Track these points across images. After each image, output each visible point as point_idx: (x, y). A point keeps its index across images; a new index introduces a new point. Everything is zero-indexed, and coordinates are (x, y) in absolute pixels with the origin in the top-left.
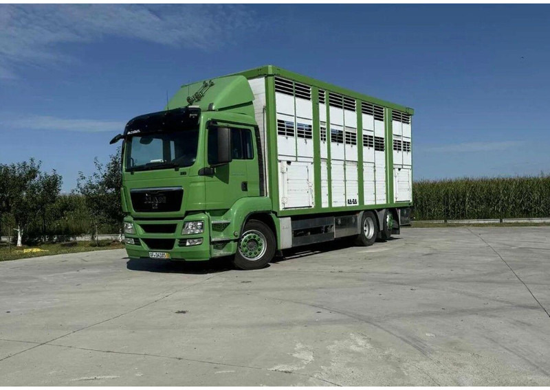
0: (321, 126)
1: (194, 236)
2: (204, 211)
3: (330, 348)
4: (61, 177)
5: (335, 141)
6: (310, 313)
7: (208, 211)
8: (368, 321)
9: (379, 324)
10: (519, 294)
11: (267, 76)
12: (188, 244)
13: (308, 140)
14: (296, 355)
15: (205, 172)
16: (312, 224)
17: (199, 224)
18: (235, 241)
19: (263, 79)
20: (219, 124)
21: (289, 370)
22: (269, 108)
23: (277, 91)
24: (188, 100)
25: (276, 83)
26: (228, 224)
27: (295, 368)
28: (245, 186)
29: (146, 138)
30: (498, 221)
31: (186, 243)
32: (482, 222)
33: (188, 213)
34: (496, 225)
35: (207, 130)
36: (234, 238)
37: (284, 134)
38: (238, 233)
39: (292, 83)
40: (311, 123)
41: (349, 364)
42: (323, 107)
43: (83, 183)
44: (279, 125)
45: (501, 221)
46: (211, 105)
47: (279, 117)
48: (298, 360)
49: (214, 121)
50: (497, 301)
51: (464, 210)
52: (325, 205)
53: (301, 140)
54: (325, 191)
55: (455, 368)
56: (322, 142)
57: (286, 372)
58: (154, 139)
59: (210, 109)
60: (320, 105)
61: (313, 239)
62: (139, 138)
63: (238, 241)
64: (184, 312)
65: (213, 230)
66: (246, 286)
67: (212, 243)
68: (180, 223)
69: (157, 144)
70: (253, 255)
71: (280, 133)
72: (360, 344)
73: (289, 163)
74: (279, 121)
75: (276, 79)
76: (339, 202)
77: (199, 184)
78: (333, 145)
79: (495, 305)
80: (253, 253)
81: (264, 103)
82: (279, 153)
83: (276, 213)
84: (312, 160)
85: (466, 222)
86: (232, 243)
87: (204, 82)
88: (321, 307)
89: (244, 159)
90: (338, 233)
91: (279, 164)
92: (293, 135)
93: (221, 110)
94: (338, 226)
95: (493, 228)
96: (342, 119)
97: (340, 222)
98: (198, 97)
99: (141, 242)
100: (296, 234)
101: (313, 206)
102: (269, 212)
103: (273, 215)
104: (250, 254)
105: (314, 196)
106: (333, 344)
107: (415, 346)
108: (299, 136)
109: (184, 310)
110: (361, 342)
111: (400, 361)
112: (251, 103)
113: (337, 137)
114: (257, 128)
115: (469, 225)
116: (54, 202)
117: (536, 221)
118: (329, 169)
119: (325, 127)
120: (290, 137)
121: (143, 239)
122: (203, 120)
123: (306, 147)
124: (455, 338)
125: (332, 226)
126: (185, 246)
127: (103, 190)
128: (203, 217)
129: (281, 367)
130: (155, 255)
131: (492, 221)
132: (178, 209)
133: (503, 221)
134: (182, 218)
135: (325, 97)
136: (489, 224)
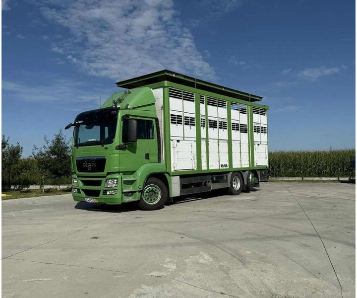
0: (201, 118)
1: (111, 188)
2: (119, 173)
3: (187, 261)
4: (22, 148)
5: (212, 127)
6: (177, 238)
7: (121, 172)
8: (212, 243)
9: (218, 245)
10: (305, 227)
11: (164, 87)
12: (108, 193)
13: (192, 127)
14: (164, 266)
15: (119, 148)
16: (194, 180)
17: (115, 181)
18: (139, 191)
19: (161, 89)
20: (130, 117)
21: (160, 275)
22: (166, 107)
23: (170, 96)
24: (114, 102)
25: (170, 91)
26: (135, 180)
27: (164, 274)
28: (147, 156)
29: (90, 125)
30: (301, 179)
31: (107, 192)
32: (290, 179)
33: (108, 173)
34: (299, 181)
35: (122, 121)
36: (139, 190)
37: (175, 123)
38: (141, 187)
39: (181, 91)
40: (194, 116)
41: (198, 271)
42: (202, 106)
43: (36, 152)
44: (171, 117)
45: (303, 179)
46: (127, 105)
47: (171, 113)
48: (166, 269)
49: (127, 116)
50: (292, 231)
51: (279, 171)
52: (204, 167)
53: (187, 127)
54: (204, 159)
55: (262, 273)
56: (202, 128)
57: (158, 276)
58: (95, 126)
59: (127, 108)
60: (201, 105)
61: (196, 190)
62: (85, 126)
63: (142, 192)
64: (97, 238)
65: (124, 184)
66: (138, 220)
67: (123, 193)
68: (103, 180)
69: (97, 129)
70: (153, 201)
71: (172, 123)
72: (206, 258)
73: (178, 141)
74: (171, 115)
75: (170, 89)
76: (214, 166)
77: (116, 155)
78: (210, 130)
79: (290, 233)
80: (153, 199)
81: (162, 104)
82: (171, 135)
83: (168, 173)
84: (195, 139)
85: (280, 179)
86: (137, 193)
87: (125, 91)
88: (184, 234)
89: (148, 139)
90: (213, 186)
91: (171, 142)
92: (181, 124)
93: (133, 108)
94: (213, 182)
95: (297, 184)
96: (216, 113)
97: (215, 179)
98: (120, 101)
99: (81, 191)
100: (183, 187)
101: (195, 169)
102: (164, 173)
103: (167, 175)
104: (151, 200)
105: (196, 162)
106: (189, 258)
107: (238, 260)
108: (185, 124)
109: (97, 236)
110: (206, 257)
111: (229, 269)
112: (154, 104)
113: (213, 124)
114: (157, 120)
115: (282, 181)
116: (16, 164)
117: (324, 179)
118: (207, 145)
119: (205, 118)
120: (179, 125)
121: (82, 190)
122: (120, 115)
123: (191, 131)
124: (264, 254)
125: (209, 182)
126: (106, 194)
127: (49, 156)
128: (117, 176)
129: (155, 274)
130: (89, 200)
131: (297, 179)
132: (103, 171)
133: (304, 179)
134: (105, 177)
135: (204, 100)
136: (295, 181)
